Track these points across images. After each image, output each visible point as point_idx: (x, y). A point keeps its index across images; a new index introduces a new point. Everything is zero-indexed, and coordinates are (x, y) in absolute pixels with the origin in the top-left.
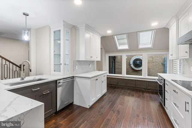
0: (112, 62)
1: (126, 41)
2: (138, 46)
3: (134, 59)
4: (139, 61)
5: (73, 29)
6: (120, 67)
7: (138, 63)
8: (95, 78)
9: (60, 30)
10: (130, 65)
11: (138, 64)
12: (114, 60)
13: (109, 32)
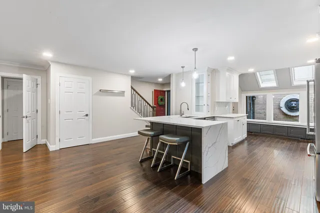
0: (250, 103)
1: (273, 77)
2: (291, 82)
3: (286, 100)
4: (295, 103)
5: (213, 72)
6: (262, 111)
7: (294, 105)
8: (237, 119)
9: (203, 75)
10: (280, 108)
11: (294, 107)
12: (253, 101)
13: (251, 70)
